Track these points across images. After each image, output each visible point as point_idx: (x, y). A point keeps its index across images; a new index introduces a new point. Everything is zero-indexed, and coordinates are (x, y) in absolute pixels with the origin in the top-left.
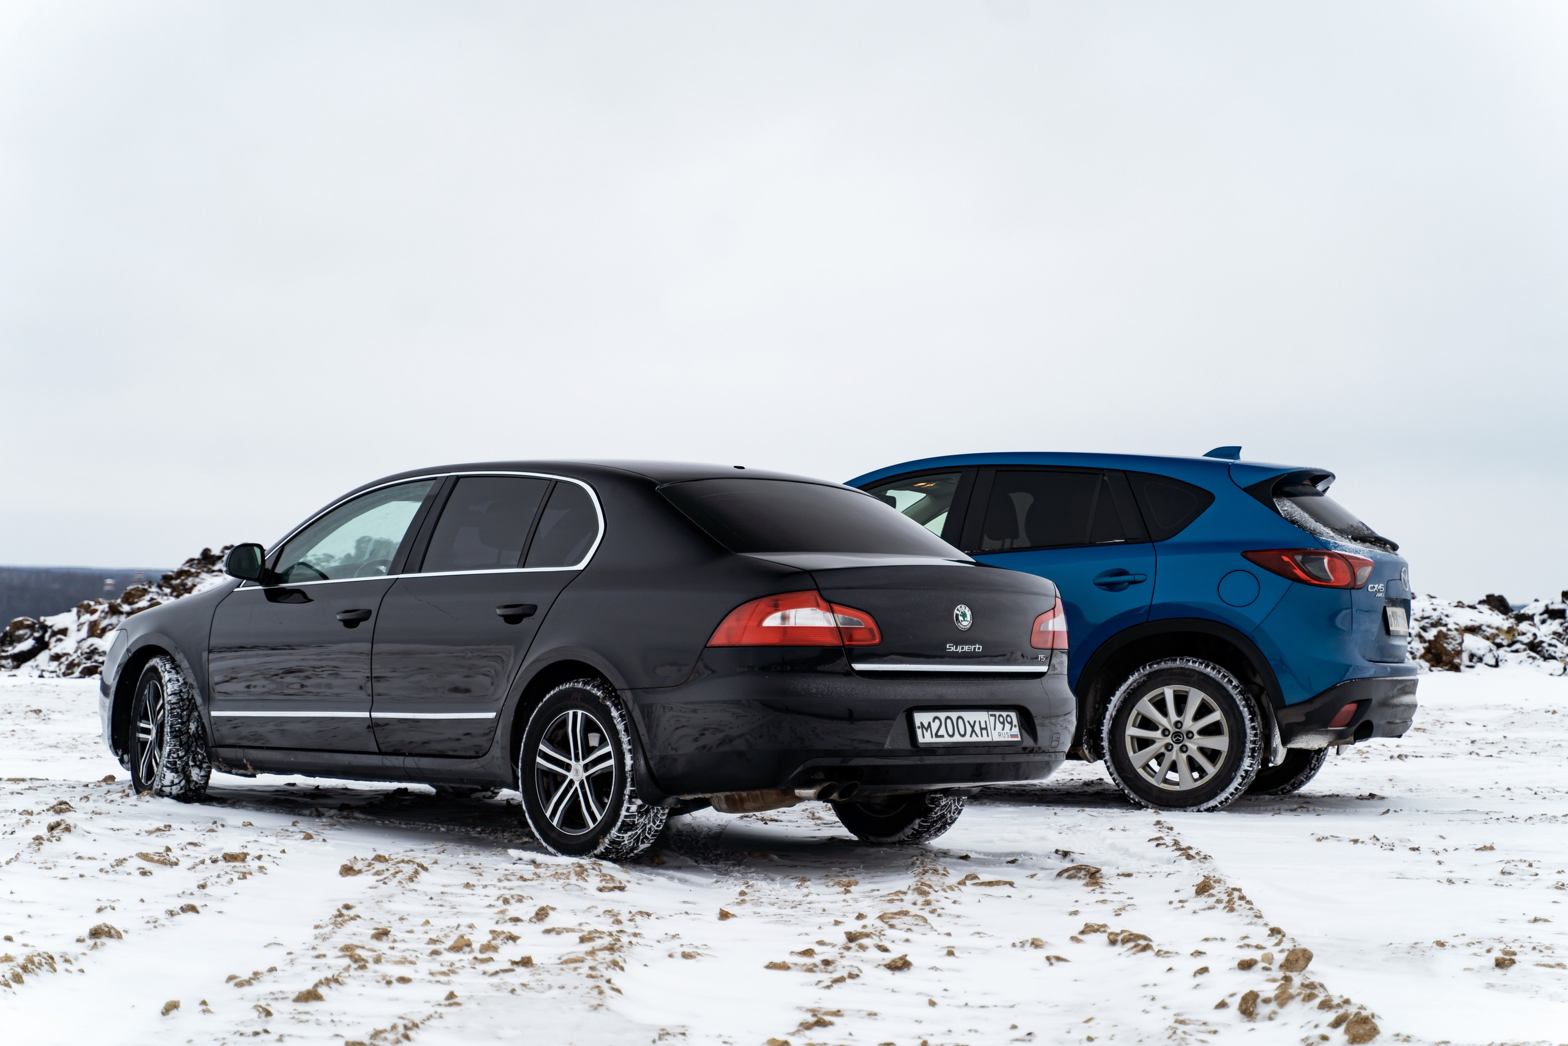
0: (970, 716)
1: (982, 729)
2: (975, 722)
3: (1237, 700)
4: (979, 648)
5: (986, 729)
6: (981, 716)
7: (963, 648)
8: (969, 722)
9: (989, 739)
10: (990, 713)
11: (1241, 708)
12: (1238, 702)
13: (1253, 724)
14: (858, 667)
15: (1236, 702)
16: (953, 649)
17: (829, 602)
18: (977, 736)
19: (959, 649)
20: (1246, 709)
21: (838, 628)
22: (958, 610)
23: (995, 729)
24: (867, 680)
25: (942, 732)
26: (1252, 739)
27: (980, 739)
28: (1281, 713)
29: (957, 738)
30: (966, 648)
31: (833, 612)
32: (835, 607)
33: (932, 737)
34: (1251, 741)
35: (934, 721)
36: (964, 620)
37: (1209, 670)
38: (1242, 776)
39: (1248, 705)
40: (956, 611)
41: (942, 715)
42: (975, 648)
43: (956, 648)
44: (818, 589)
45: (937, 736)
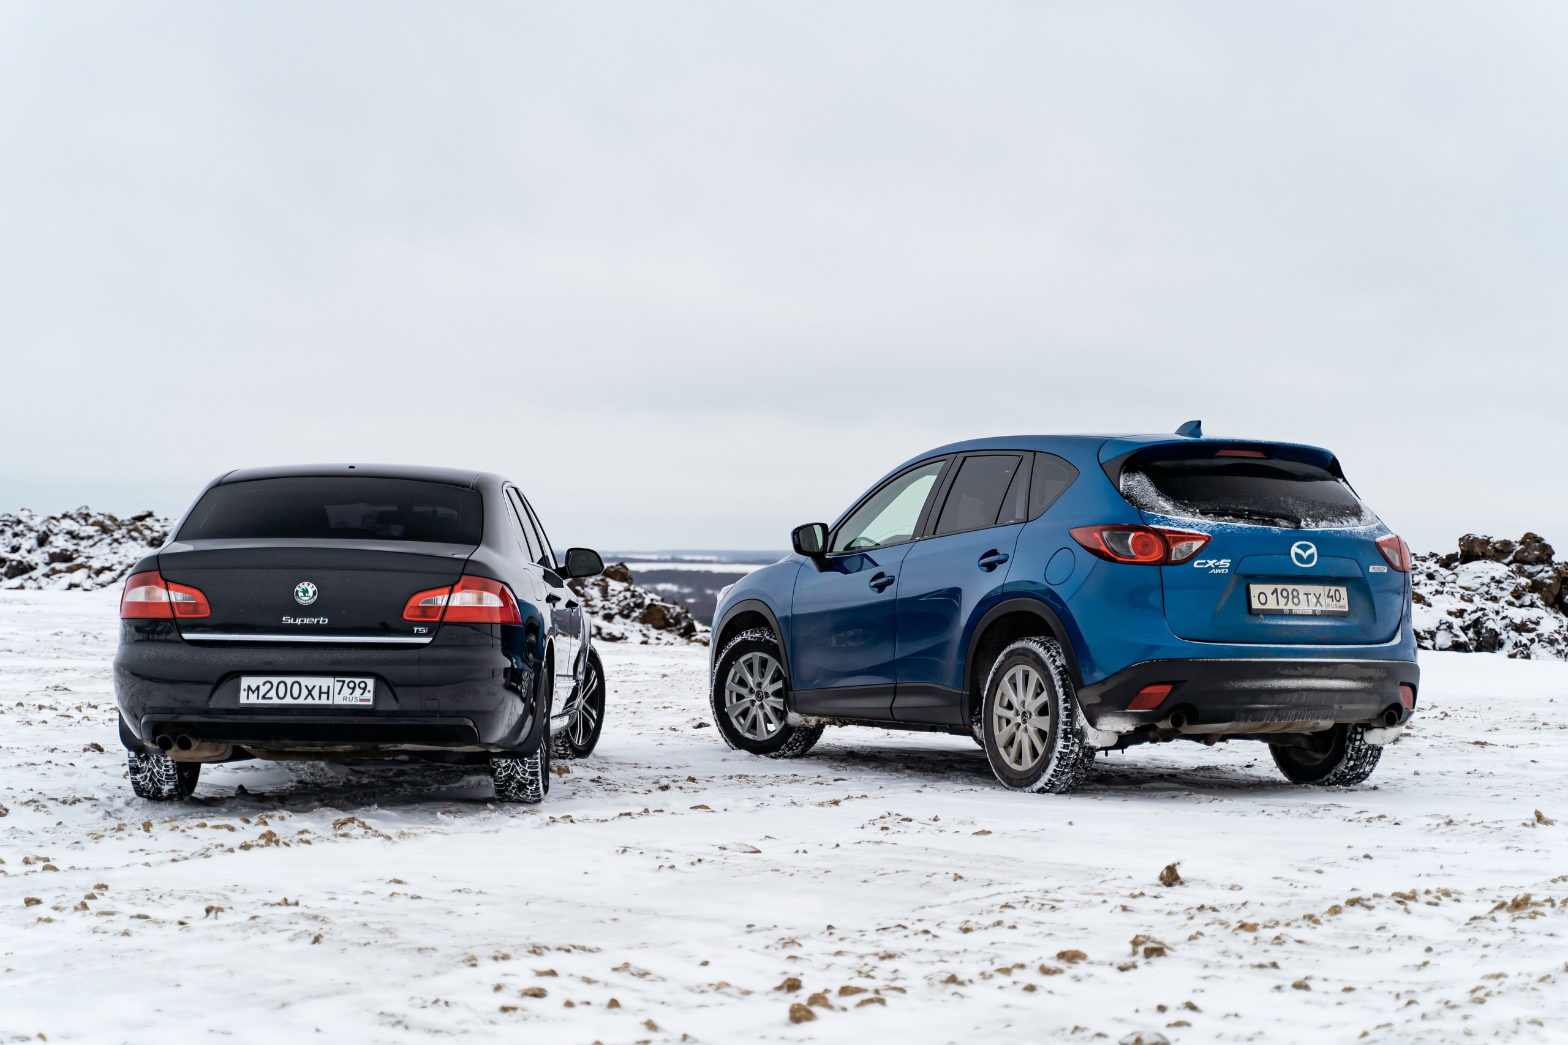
0: (307, 681)
1: (321, 693)
2: (314, 687)
3: (1055, 680)
4: (324, 621)
5: (328, 693)
6: (325, 682)
7: (303, 621)
8: (306, 687)
9: (330, 702)
10: (336, 679)
11: (1057, 688)
12: (1055, 682)
13: (1066, 705)
14: (187, 636)
15: (1054, 682)
16: (291, 621)
17: (166, 581)
18: (313, 698)
19: (299, 621)
20: (1062, 689)
21: (171, 603)
22: (299, 587)
23: (339, 693)
24: (196, 648)
25: (273, 693)
26: (1064, 720)
27: (317, 702)
28: (1081, 693)
29: (288, 700)
30: (307, 621)
31: (167, 589)
32: (171, 585)
33: (258, 698)
34: (1063, 722)
35: (264, 684)
36: (305, 596)
37: (1041, 649)
38: (1057, 757)
39: (1064, 686)
40: (297, 588)
41: (275, 680)
42: (318, 621)
43: (295, 620)
44: (159, 570)
45: (264, 697)
